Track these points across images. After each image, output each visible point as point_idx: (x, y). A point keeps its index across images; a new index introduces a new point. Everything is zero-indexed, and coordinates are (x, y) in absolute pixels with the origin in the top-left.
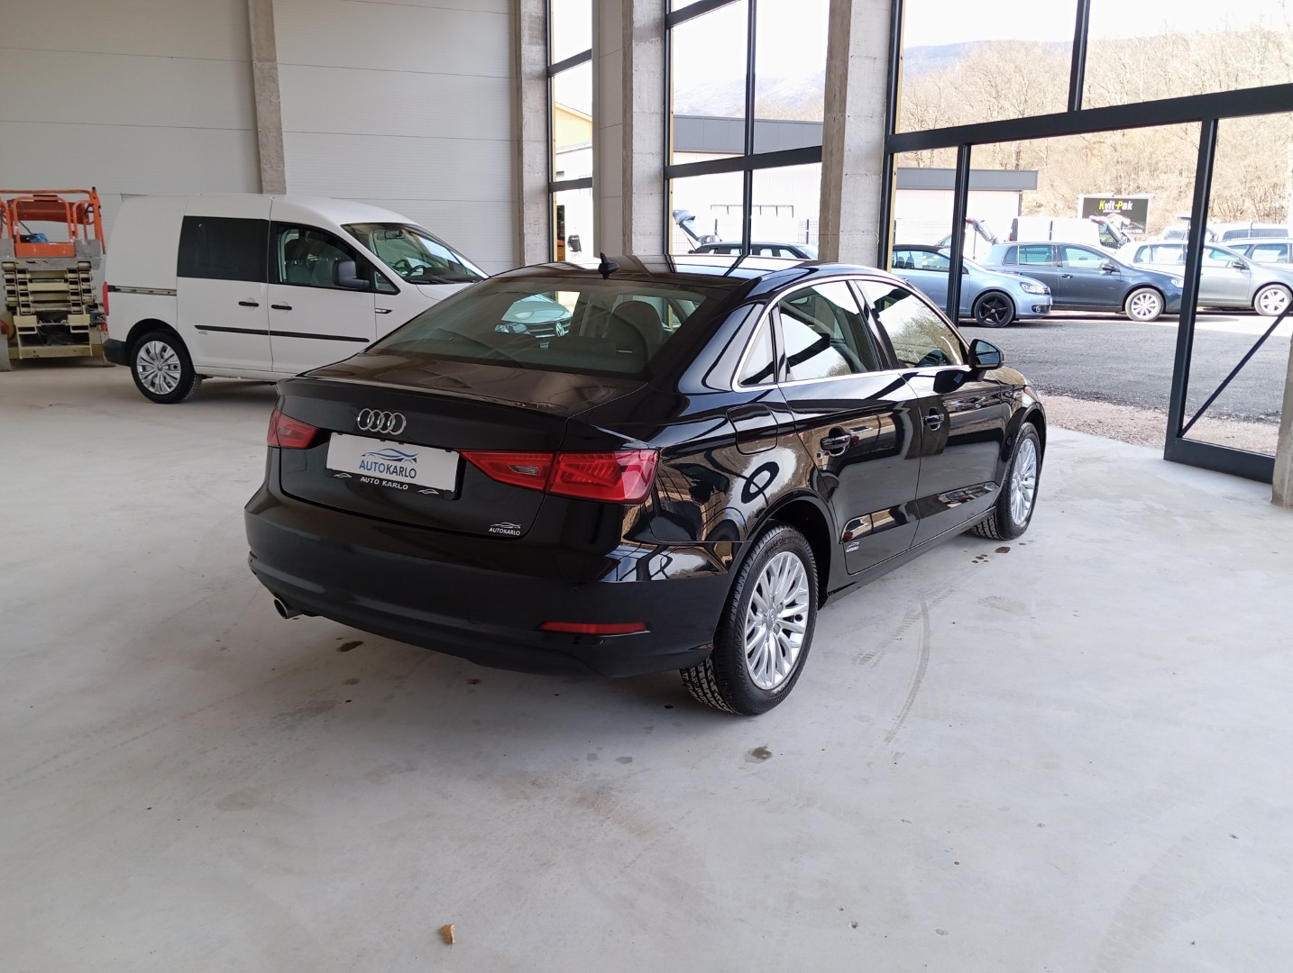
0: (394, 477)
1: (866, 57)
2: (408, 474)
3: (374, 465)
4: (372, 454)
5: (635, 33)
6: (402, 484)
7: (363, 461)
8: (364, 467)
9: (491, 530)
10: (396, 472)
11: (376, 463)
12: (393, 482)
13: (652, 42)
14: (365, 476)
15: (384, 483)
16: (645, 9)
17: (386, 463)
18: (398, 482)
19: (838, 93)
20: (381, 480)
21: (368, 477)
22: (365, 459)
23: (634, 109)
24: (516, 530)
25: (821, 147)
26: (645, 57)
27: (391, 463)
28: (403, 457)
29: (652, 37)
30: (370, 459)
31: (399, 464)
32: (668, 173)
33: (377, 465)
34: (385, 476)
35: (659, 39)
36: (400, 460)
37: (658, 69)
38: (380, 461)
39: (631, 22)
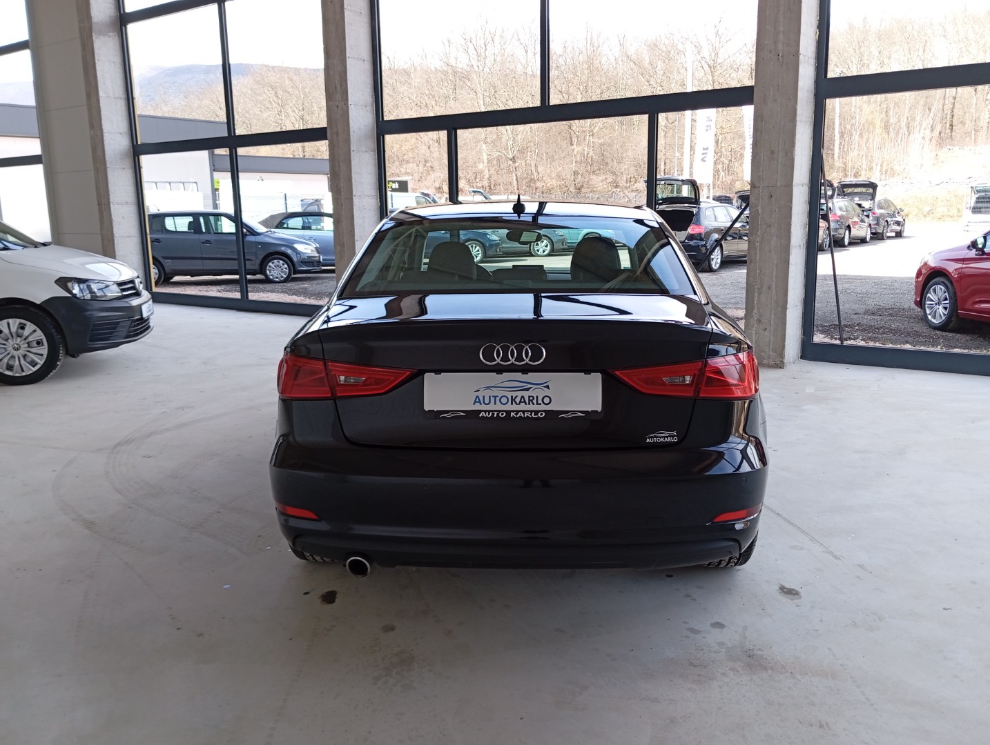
0: (522, 407)
1: (357, 58)
2: (540, 401)
3: (492, 399)
4: (488, 388)
5: (94, 27)
6: (536, 412)
7: (477, 397)
8: (480, 402)
9: (648, 440)
10: (525, 402)
11: (495, 397)
12: (524, 412)
13: (110, 36)
14: (485, 411)
15: (512, 414)
16: (101, 6)
17: (509, 395)
18: (531, 412)
19: (338, 87)
20: (508, 412)
21: (489, 411)
22: (480, 394)
23: (101, 93)
24: (673, 436)
25: (325, 129)
26: (105, 50)
27: (514, 394)
28: (529, 386)
29: (109, 32)
30: (488, 393)
31: (526, 394)
32: (137, 150)
33: (498, 399)
34: (509, 407)
35: (116, 34)
36: (528, 389)
37: (117, 59)
38: (500, 394)
39: (89, 17)
